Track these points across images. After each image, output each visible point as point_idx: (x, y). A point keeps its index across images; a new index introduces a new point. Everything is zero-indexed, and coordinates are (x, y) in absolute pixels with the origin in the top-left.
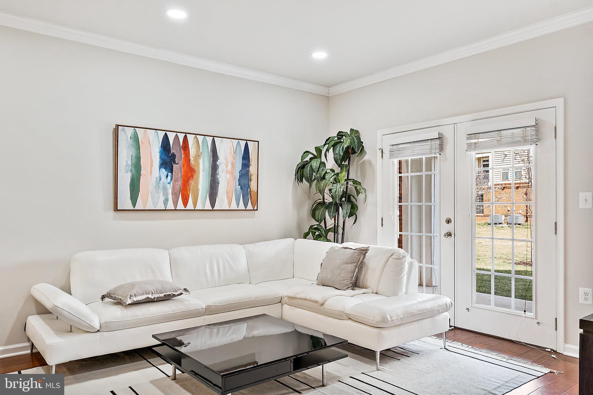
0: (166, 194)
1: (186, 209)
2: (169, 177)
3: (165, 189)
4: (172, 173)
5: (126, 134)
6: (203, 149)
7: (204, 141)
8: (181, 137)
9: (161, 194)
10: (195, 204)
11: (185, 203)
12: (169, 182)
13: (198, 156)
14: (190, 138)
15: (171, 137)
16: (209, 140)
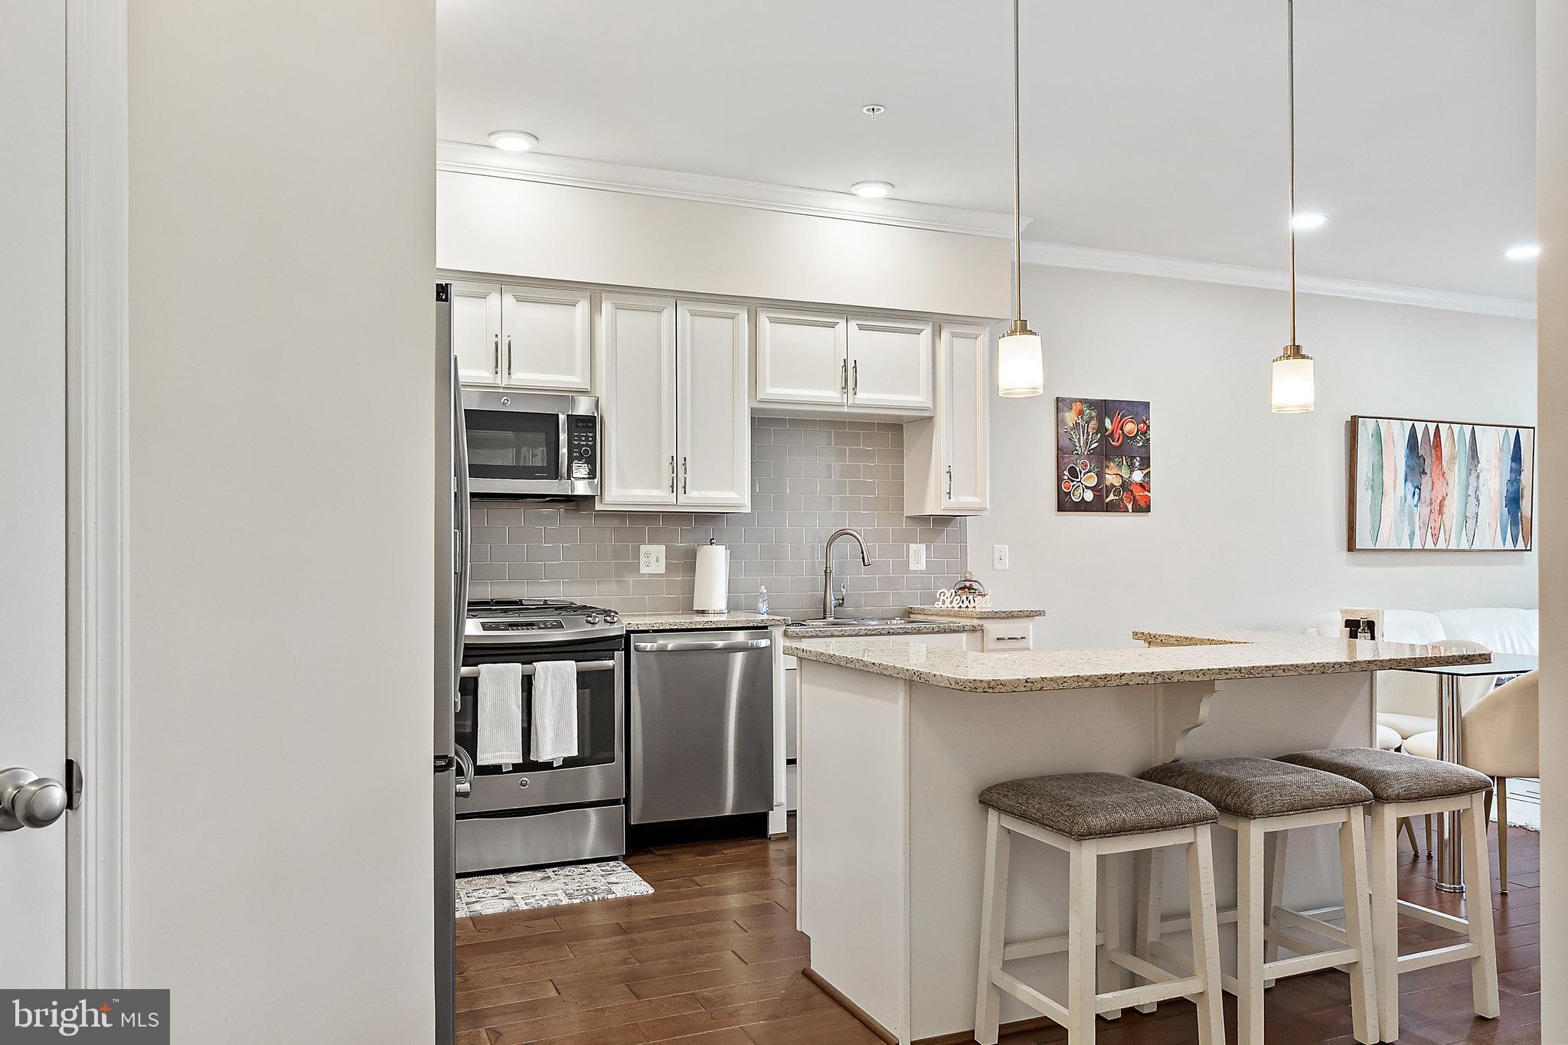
0: (1412, 524)
1: (1437, 548)
2: (1416, 496)
3: (1411, 516)
4: (1420, 489)
5: (1367, 430)
6: (1458, 446)
7: (1461, 431)
8: (1432, 427)
9: (1407, 523)
10: (1448, 542)
11: (1436, 538)
12: (1415, 502)
13: (1453, 458)
14: (1443, 428)
15: (1420, 428)
16: (1468, 429)
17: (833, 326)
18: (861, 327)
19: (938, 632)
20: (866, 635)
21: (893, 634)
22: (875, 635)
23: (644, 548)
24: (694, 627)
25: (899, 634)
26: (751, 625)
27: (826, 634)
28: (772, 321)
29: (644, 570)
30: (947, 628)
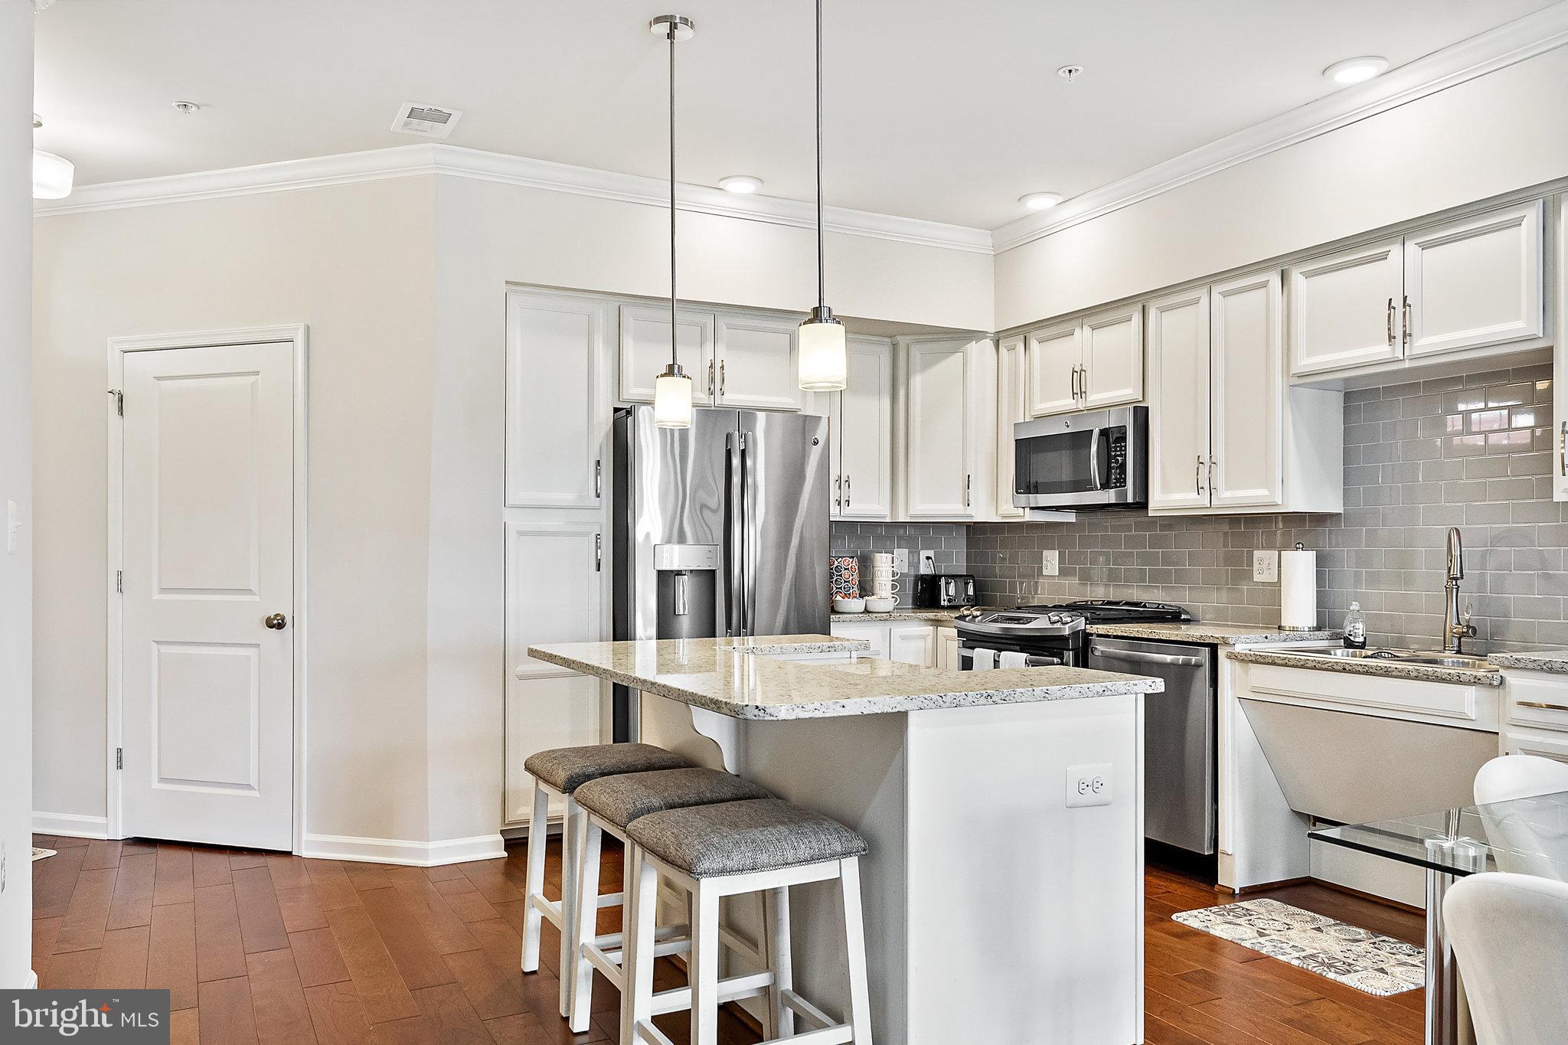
17: (1384, 257)
18: (1424, 246)
19: (1416, 678)
20: (1315, 668)
21: (1350, 672)
22: (1326, 670)
23: (1257, 554)
24: (1140, 636)
25: (1358, 672)
26: (1190, 640)
27: (1267, 660)
28: (1308, 275)
29: (1257, 578)
30: (1429, 674)
